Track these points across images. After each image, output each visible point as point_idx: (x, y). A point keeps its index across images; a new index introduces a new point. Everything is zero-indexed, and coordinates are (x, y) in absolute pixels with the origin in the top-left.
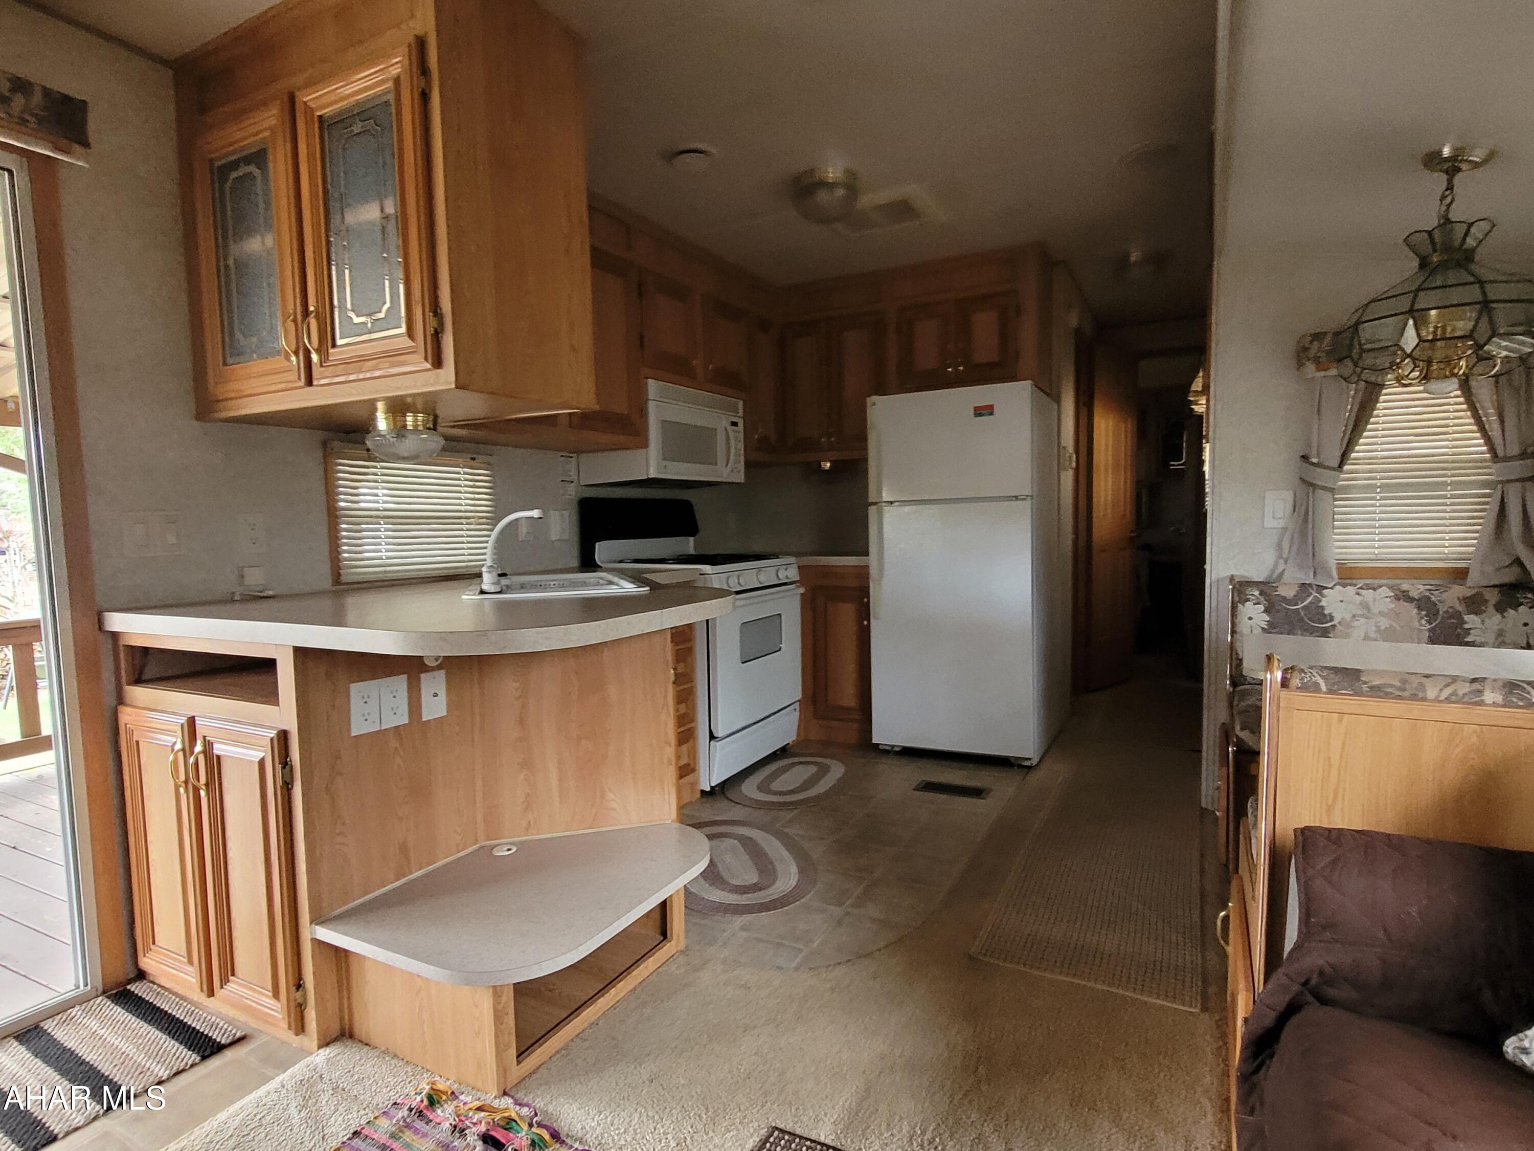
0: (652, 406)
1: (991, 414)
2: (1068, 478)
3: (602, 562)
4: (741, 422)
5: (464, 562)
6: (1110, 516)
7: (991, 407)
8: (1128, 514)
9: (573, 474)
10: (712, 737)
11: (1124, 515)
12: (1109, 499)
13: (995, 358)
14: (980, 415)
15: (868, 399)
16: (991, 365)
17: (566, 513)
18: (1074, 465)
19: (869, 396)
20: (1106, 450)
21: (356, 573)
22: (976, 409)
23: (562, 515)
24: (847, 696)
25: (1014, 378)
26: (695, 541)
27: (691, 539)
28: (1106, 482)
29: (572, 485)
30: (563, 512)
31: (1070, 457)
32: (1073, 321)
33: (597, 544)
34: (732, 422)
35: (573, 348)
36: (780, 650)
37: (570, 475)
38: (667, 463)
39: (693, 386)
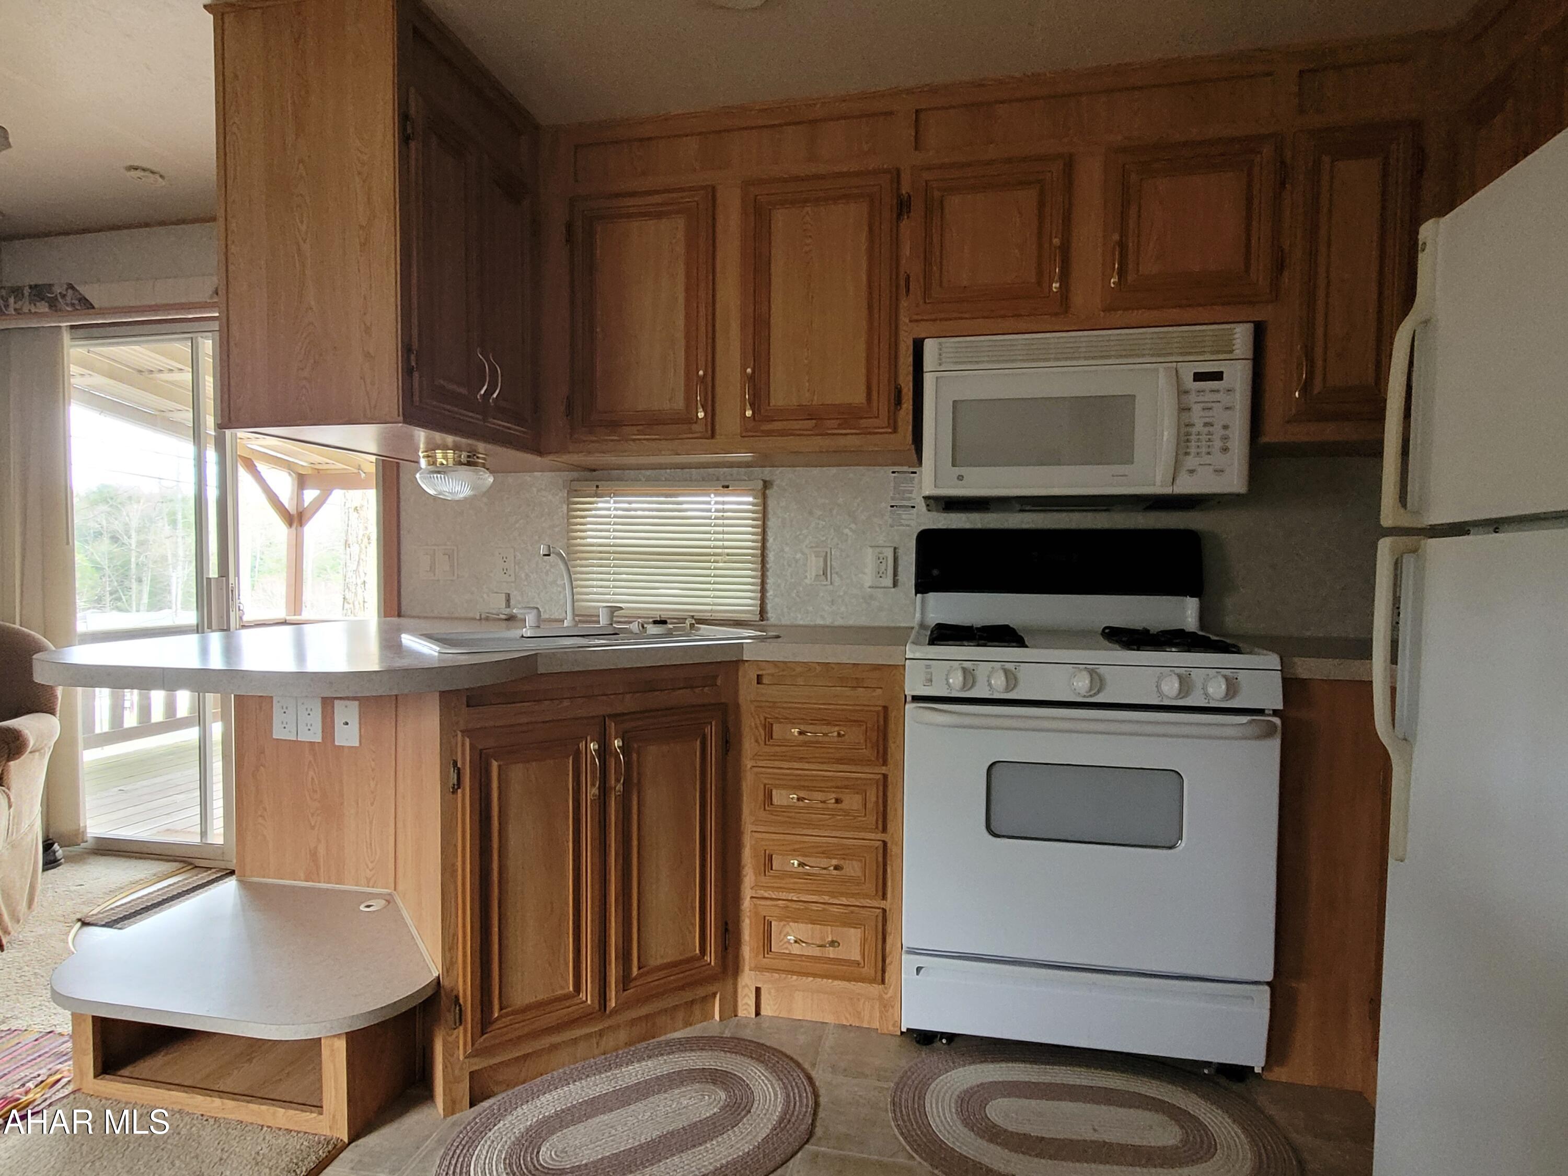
0: (928, 381)
4: (1236, 369)
9: (915, 496)
15: (1420, 234)
17: (889, 552)
21: (589, 607)
29: (914, 510)
30: (884, 550)
33: (919, 597)
34: (1195, 374)
35: (367, 355)
36: (1170, 848)
37: (909, 499)
38: (962, 471)
39: (1056, 328)
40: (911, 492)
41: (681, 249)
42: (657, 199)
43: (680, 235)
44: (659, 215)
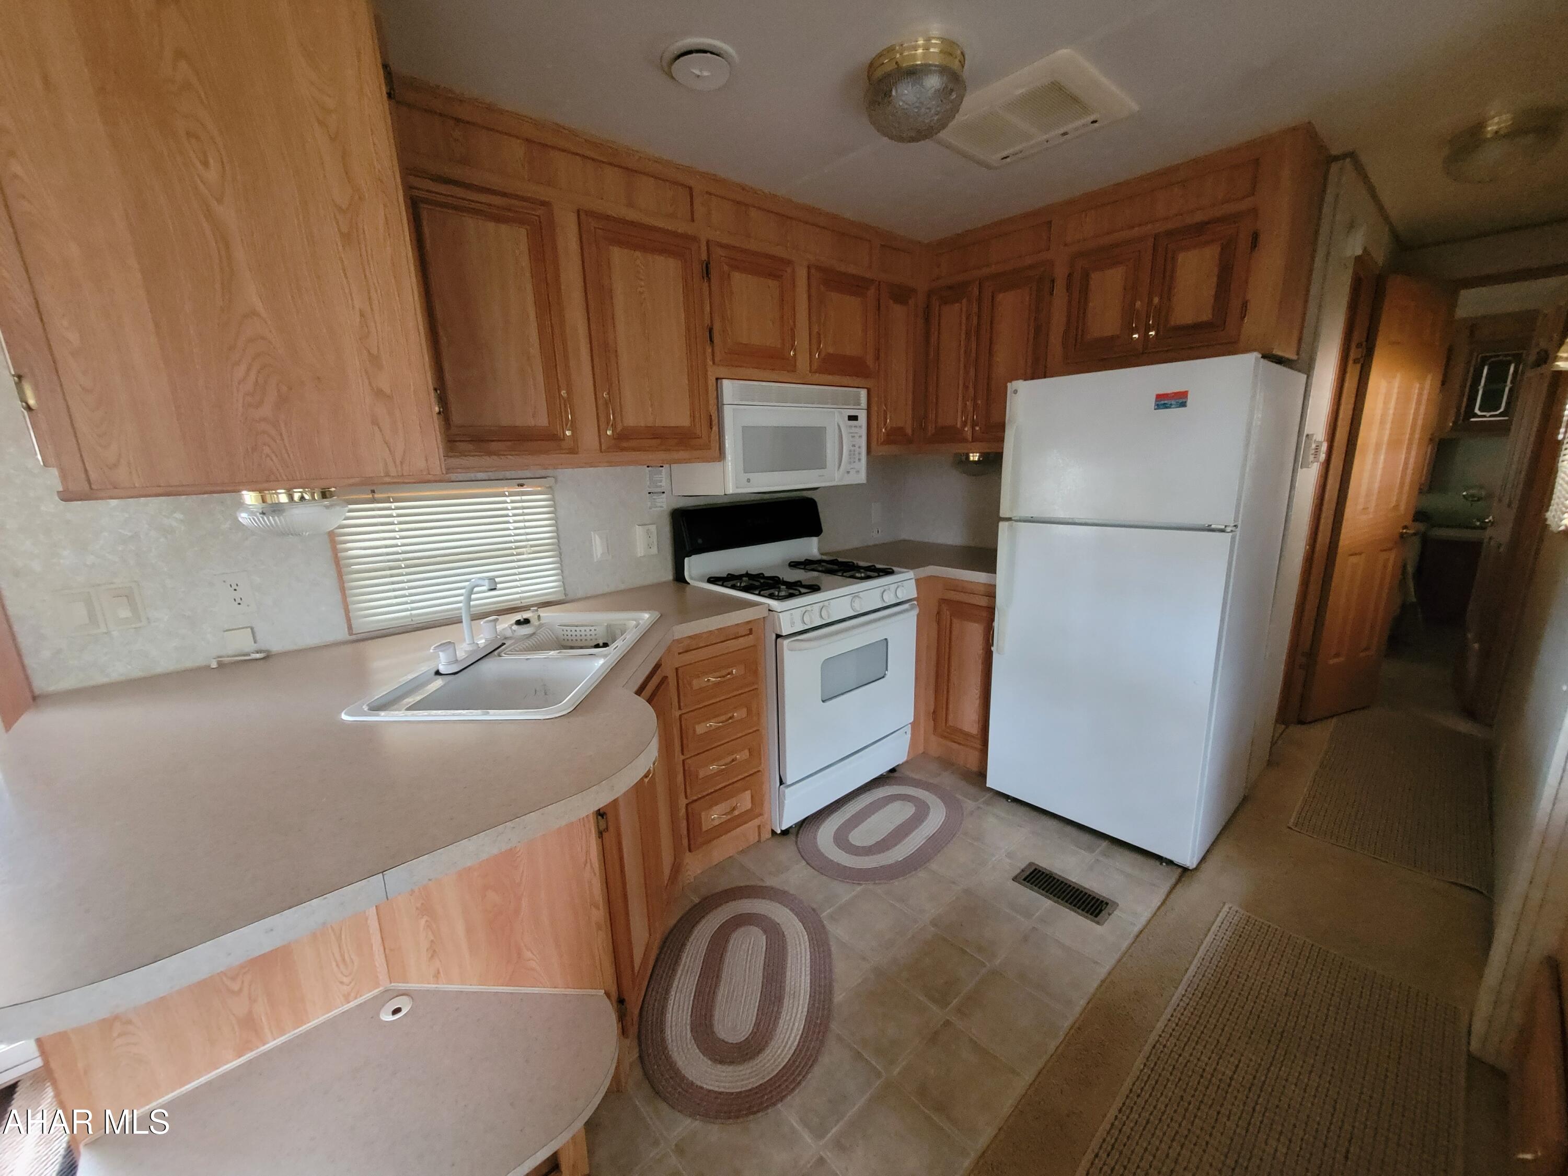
0: (728, 412)
1: (1183, 405)
2: (1309, 478)
3: (691, 578)
4: (863, 416)
5: (518, 593)
6: (1372, 510)
7: (1184, 395)
8: (1402, 507)
9: (664, 484)
10: (781, 783)
11: (1396, 507)
12: (1376, 485)
13: (1206, 316)
14: (1166, 406)
15: (1009, 385)
16: (1197, 327)
17: (653, 528)
18: (1323, 457)
19: (1011, 380)
20: (1382, 422)
21: (372, 622)
22: (1159, 397)
23: (648, 531)
24: (969, 723)
25: (1230, 347)
26: (819, 542)
27: (815, 540)
28: (1375, 462)
29: (664, 495)
30: (650, 527)
31: (1317, 449)
32: (1354, 246)
33: (686, 560)
34: (849, 416)
35: (379, 393)
36: (883, 677)
37: (661, 486)
38: (750, 476)
39: (790, 381)
40: (661, 481)
41: (525, 262)
42: (497, 200)
43: (524, 246)
44: (498, 219)
